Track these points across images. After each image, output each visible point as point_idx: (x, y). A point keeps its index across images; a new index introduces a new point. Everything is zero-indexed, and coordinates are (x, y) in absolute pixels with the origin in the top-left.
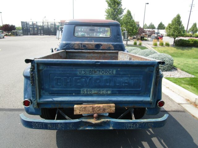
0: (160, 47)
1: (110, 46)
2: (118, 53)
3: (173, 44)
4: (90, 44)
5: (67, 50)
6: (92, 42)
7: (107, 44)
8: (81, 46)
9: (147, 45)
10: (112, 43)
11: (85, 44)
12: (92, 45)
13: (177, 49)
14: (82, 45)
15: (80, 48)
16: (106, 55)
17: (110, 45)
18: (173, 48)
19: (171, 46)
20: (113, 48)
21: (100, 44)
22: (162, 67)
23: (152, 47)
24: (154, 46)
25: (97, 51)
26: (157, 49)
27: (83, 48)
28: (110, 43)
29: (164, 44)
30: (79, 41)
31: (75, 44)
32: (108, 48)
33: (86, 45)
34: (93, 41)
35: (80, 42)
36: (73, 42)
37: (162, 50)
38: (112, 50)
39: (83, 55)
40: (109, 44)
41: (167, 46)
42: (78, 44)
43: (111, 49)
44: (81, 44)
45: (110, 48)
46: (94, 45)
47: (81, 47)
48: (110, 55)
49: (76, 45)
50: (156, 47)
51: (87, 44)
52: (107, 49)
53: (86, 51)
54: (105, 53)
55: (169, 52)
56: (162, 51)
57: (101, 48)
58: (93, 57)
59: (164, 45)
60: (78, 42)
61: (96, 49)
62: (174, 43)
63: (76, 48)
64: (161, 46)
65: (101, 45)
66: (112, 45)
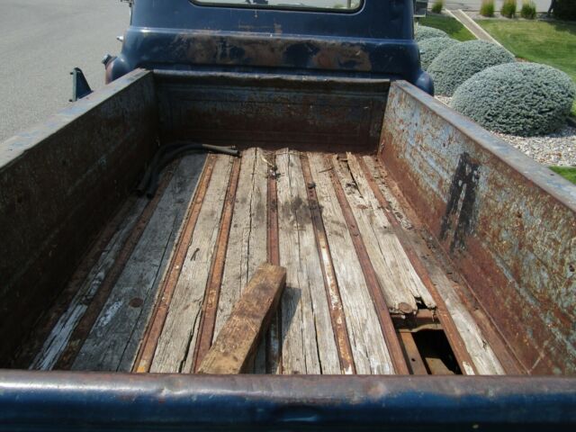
0: (502, 21)
1: (354, 56)
2: (388, 90)
3: (547, 10)
4: (265, 43)
5: (155, 71)
6: (273, 31)
7: (343, 44)
8: (220, 51)
9: (460, 11)
10: (363, 41)
11: (241, 41)
12: (272, 50)
13: (557, 29)
14: (224, 46)
15: (218, 60)
16: (334, 95)
17: (357, 48)
18: (546, 24)
19: (541, 17)
20: (368, 66)
21: (308, 43)
22: (529, 121)
23: (475, 20)
24: (482, 18)
25: (294, 78)
26: (490, 27)
27: (231, 63)
28: (353, 41)
29: (519, 8)
30: (213, 28)
31: (194, 40)
32: (346, 64)
33: (246, 48)
34: (278, 26)
35: (217, 33)
36: (184, 33)
37: (507, 32)
38: (364, 74)
39: (231, 95)
40: (352, 45)
41: (526, 17)
42: (208, 43)
43: (356, 67)
44: (222, 39)
45: (354, 63)
46: (282, 48)
47: (224, 55)
48: (349, 96)
49: (198, 46)
50: (488, 21)
51: (249, 42)
52: (338, 67)
53: (246, 75)
54: (329, 87)
55: (531, 38)
56: (509, 35)
57: (314, 61)
58: (275, 102)
59: (517, 14)
60: (207, 33)
61: (288, 65)
62: (552, 7)
63: (198, 60)
64: (505, 18)
65: (315, 48)
66: (366, 48)
